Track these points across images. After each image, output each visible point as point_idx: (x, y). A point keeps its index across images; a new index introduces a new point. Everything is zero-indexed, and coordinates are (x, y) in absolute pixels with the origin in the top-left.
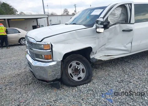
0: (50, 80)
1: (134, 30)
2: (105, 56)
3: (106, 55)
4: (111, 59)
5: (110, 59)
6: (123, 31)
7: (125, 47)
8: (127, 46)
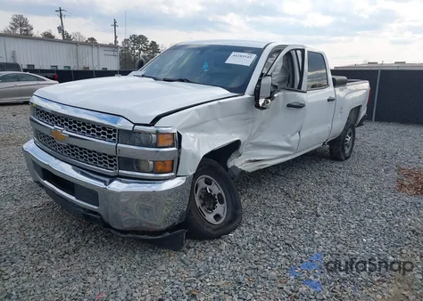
0: (163, 227)
1: (307, 105)
2: (250, 161)
3: (253, 159)
4: (262, 168)
5: (258, 168)
6: (289, 106)
7: (289, 141)
8: (293, 139)
